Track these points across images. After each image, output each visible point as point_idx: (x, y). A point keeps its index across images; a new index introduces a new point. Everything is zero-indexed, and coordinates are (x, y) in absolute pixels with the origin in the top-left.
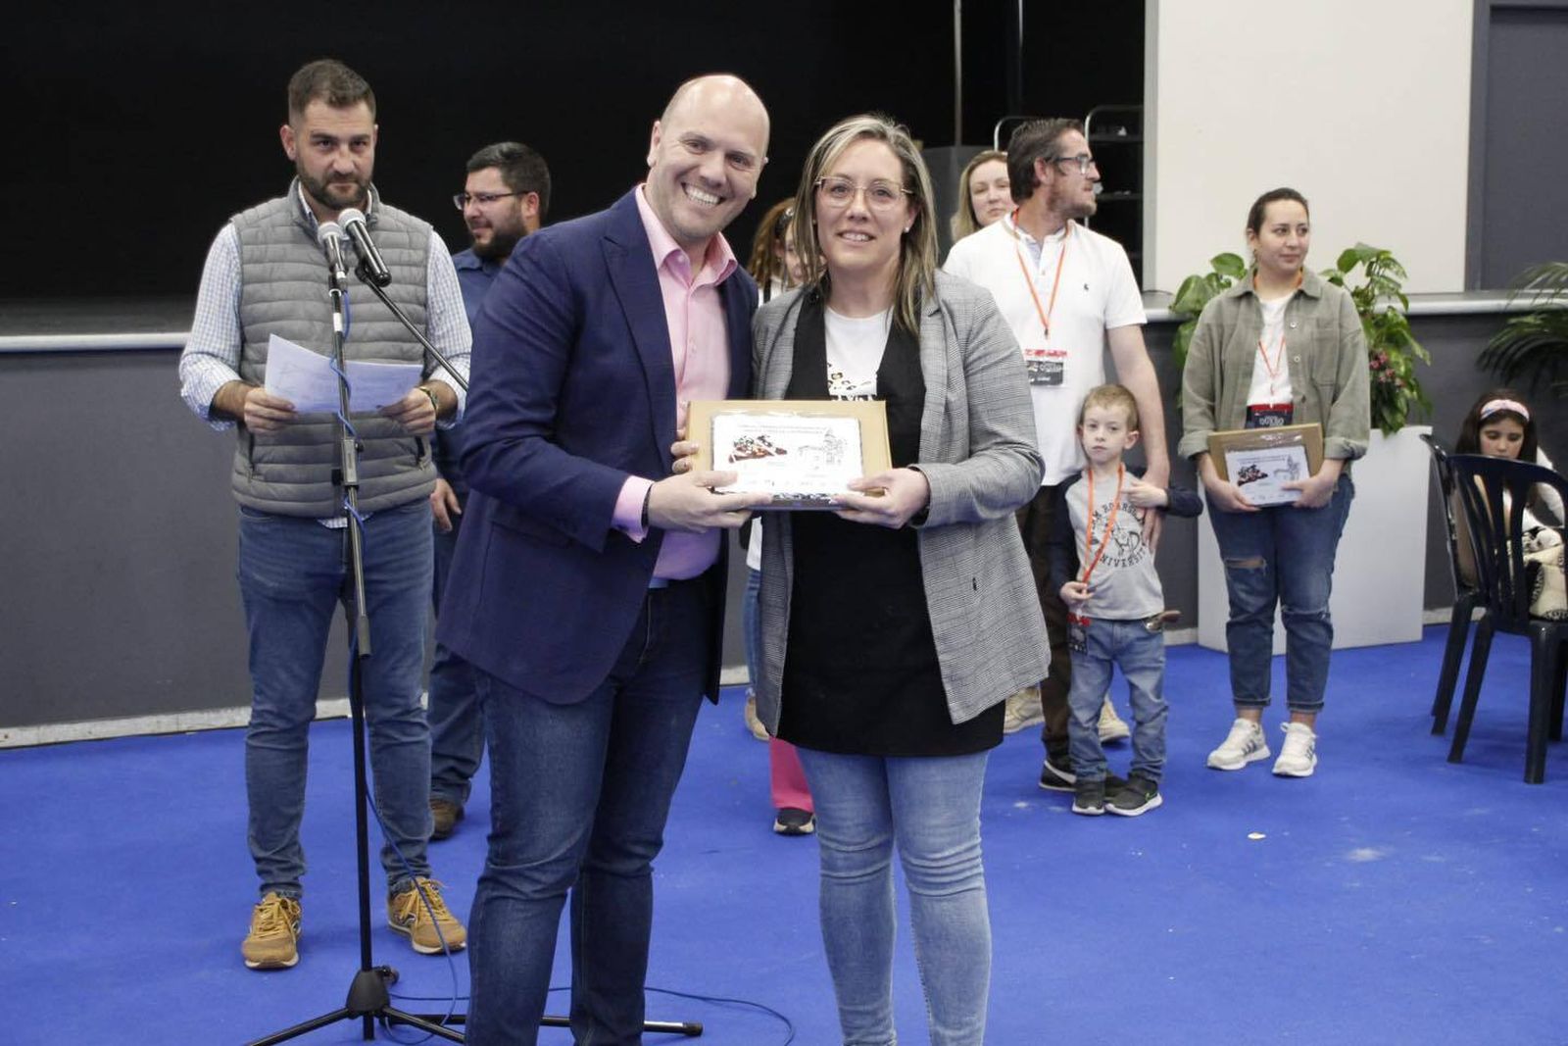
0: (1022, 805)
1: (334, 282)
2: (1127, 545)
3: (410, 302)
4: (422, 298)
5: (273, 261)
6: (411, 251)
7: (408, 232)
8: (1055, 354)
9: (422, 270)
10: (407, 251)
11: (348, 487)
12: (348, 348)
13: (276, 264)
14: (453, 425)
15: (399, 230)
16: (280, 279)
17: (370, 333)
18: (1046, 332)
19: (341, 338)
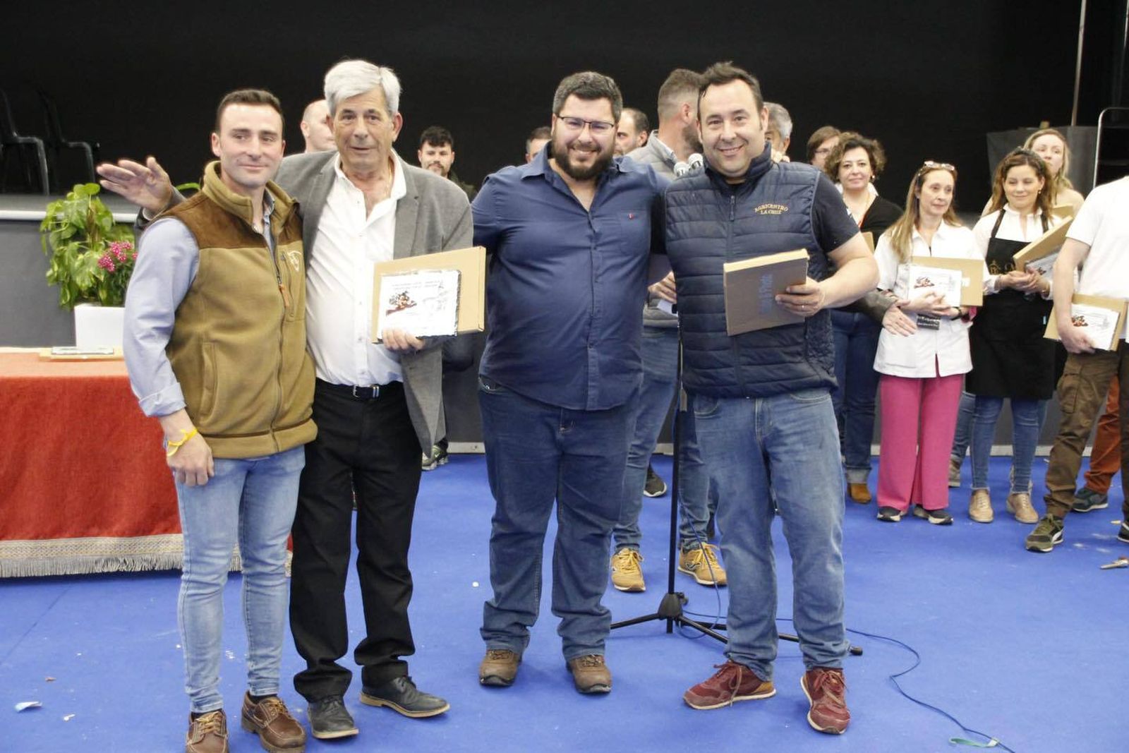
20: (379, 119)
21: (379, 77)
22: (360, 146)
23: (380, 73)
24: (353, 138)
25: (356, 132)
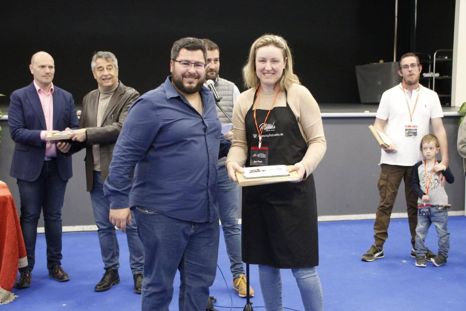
0: (404, 261)
2: (434, 183)
6: (229, 91)
7: (227, 86)
8: (414, 127)
9: (232, 96)
10: (227, 92)
15: (225, 85)
18: (411, 120)
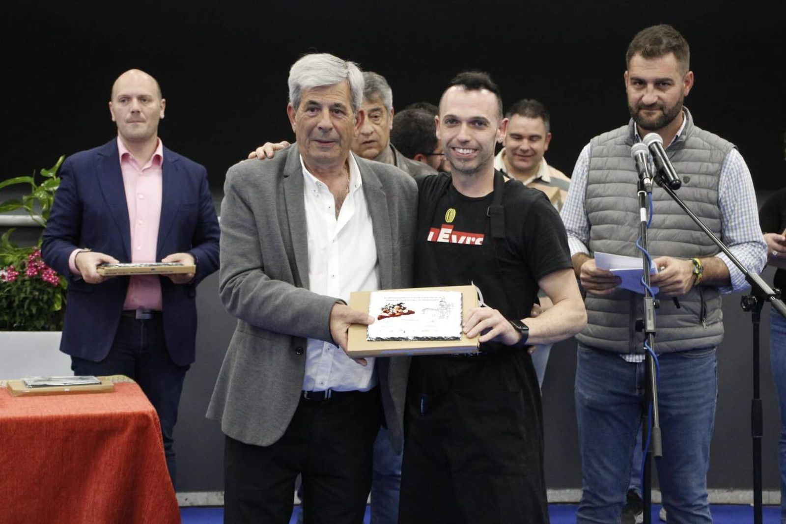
1: (641, 186)
3: (702, 201)
4: (714, 198)
5: (609, 169)
6: (710, 164)
9: (716, 178)
10: (706, 164)
11: (647, 334)
12: (651, 232)
13: (611, 171)
14: (730, 292)
15: (704, 148)
16: (611, 182)
17: (667, 223)
19: (646, 226)
20: (344, 113)
21: (346, 71)
22: (324, 139)
23: (346, 67)
24: (316, 129)
25: (320, 125)
